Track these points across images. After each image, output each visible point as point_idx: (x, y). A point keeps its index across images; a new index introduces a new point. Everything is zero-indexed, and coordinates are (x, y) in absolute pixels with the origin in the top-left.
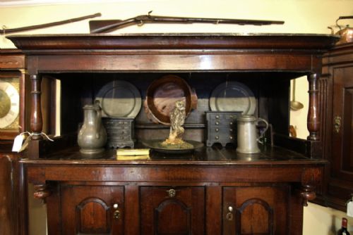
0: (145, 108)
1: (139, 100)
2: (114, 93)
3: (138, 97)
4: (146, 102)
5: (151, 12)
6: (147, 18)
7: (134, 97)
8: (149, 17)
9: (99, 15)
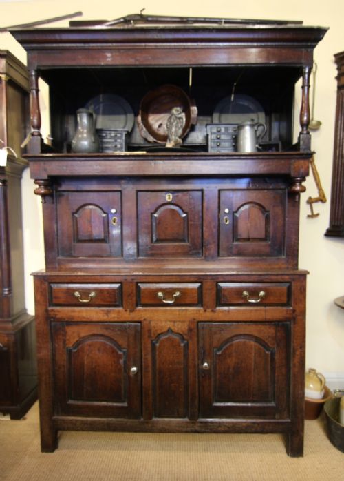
0: (138, 124)
1: (131, 116)
2: (101, 109)
3: (130, 113)
4: (139, 118)
5: (143, 10)
6: (138, 18)
7: (125, 113)
8: (141, 16)
9: (80, 14)
